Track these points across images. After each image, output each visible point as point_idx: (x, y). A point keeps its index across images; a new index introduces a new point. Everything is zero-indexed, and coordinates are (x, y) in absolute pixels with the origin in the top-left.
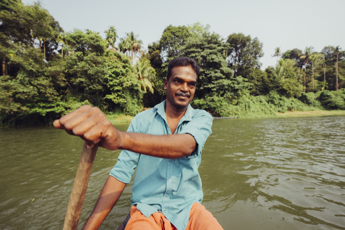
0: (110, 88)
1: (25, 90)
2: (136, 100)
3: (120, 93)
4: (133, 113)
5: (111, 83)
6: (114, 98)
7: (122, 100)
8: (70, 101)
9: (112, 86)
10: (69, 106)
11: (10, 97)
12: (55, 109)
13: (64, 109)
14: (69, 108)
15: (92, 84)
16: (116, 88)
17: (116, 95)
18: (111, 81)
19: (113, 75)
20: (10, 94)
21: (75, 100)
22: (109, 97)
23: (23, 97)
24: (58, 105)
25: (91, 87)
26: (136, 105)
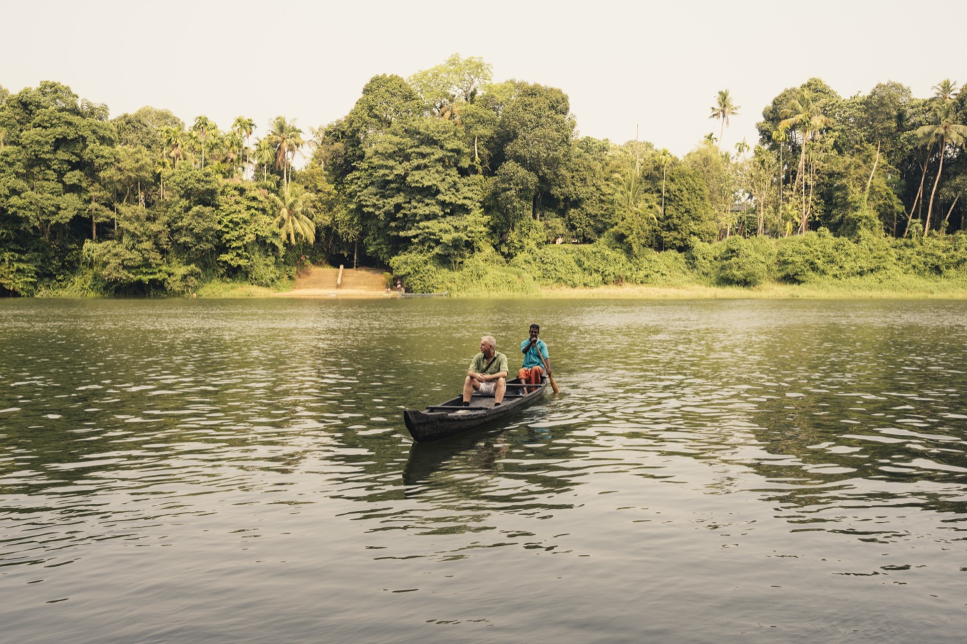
0: (225, 244)
1: (132, 257)
2: (273, 259)
3: (240, 252)
4: (263, 281)
5: (227, 237)
6: (232, 259)
7: (242, 262)
8: (173, 263)
9: (229, 241)
10: (173, 271)
11: (120, 264)
12: (157, 276)
13: (167, 276)
14: (173, 274)
15: (199, 242)
16: (234, 245)
17: (235, 254)
18: (228, 233)
19: (231, 225)
20: (119, 261)
21: (179, 262)
22: (225, 257)
23: (130, 263)
24: (160, 271)
25: (198, 247)
26: (272, 268)
